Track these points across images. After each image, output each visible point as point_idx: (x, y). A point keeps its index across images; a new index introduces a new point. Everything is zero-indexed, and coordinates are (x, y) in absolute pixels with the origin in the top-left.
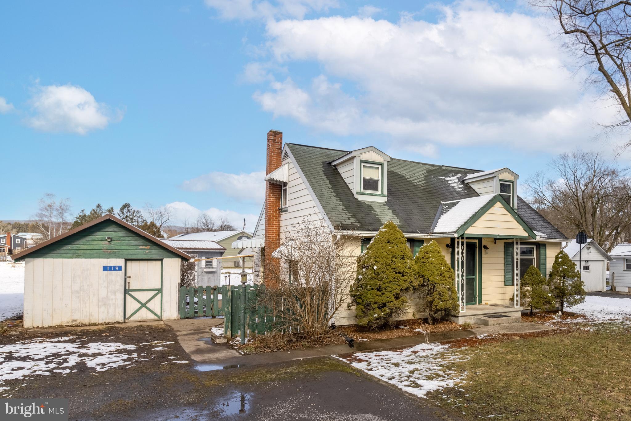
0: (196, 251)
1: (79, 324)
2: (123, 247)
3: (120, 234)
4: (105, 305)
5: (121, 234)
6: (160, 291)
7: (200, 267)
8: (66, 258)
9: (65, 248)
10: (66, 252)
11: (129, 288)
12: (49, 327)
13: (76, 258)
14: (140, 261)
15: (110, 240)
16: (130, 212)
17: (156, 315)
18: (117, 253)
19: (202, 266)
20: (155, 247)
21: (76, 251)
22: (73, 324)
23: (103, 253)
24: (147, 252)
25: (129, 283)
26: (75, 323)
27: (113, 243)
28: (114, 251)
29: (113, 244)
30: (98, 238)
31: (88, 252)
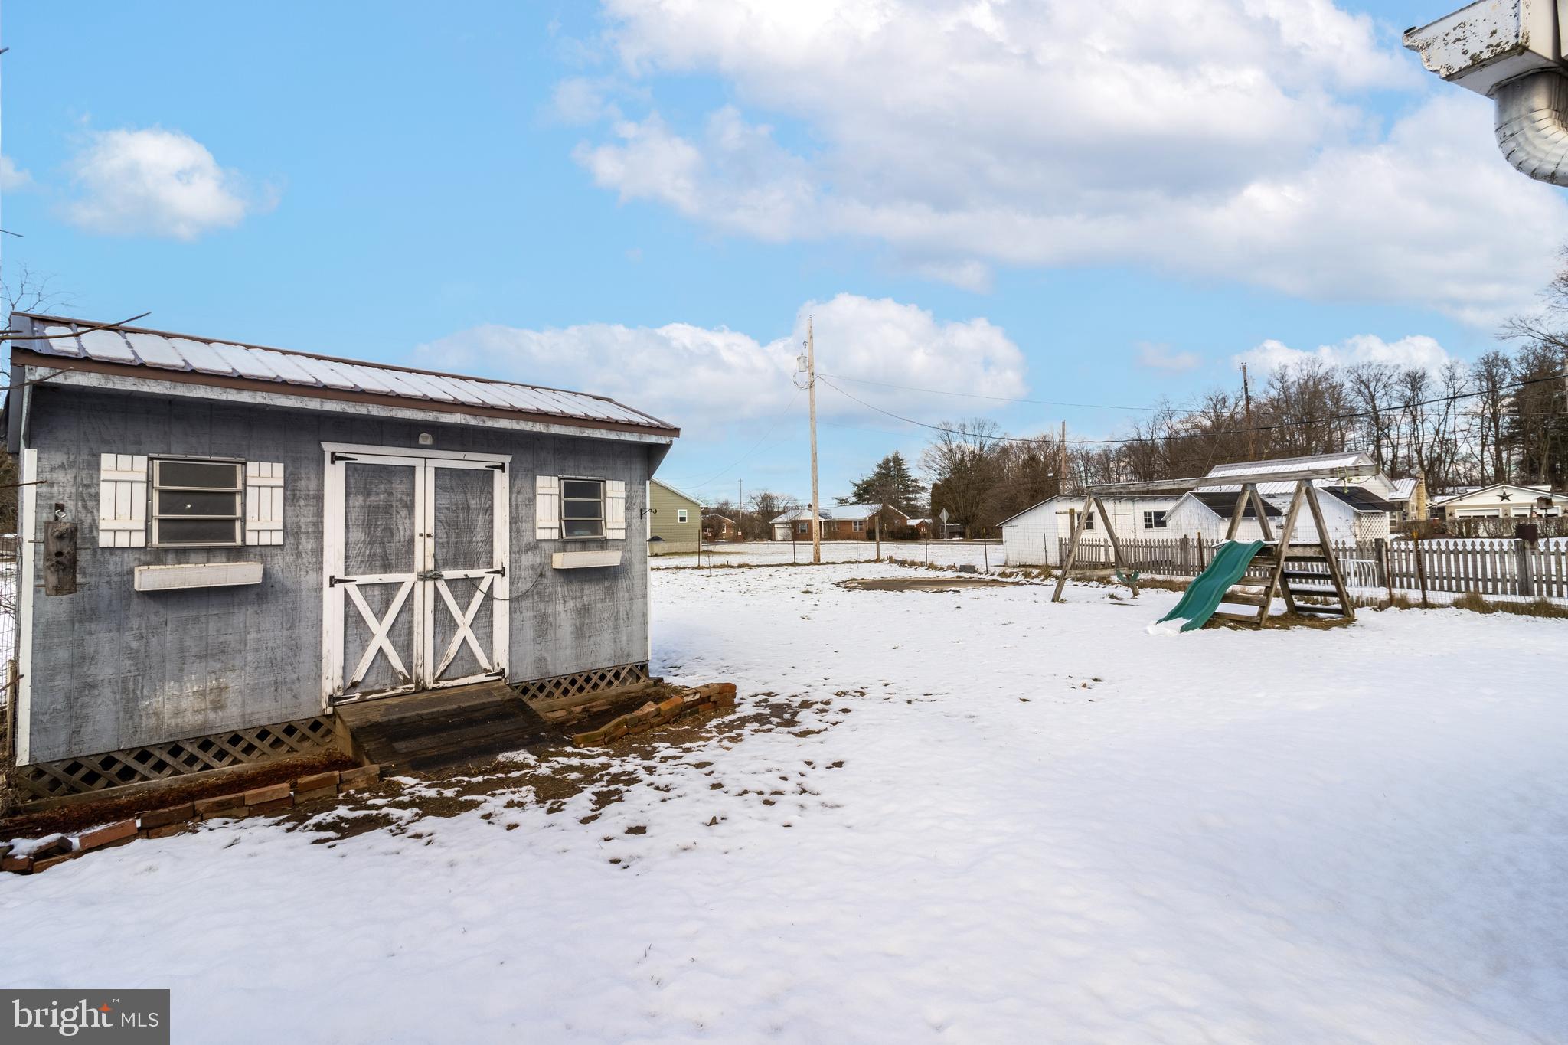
0: (491, 423)
7: (526, 538)
19: (540, 535)
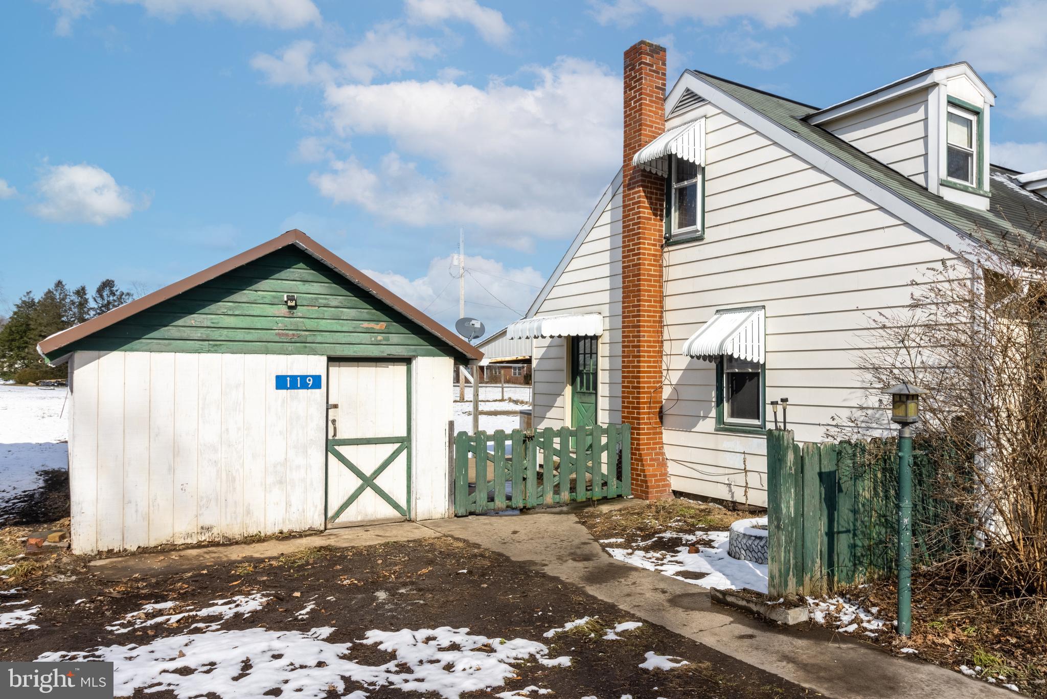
1: (217, 540)
2: (324, 324)
3: (316, 288)
4: (281, 482)
5: (320, 287)
6: (405, 443)
8: (183, 351)
9: (180, 322)
10: (185, 335)
11: (335, 435)
12: (140, 550)
13: (209, 351)
14: (360, 363)
15: (293, 304)
16: (114, 295)
17: (396, 506)
18: (309, 339)
20: (396, 326)
21: (209, 331)
22: (203, 538)
23: (277, 339)
24: (380, 337)
25: (334, 421)
26: (207, 535)
27: (300, 311)
28: (303, 333)
29: (300, 315)
30: (264, 297)
31: (240, 335)
